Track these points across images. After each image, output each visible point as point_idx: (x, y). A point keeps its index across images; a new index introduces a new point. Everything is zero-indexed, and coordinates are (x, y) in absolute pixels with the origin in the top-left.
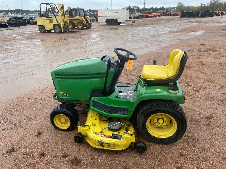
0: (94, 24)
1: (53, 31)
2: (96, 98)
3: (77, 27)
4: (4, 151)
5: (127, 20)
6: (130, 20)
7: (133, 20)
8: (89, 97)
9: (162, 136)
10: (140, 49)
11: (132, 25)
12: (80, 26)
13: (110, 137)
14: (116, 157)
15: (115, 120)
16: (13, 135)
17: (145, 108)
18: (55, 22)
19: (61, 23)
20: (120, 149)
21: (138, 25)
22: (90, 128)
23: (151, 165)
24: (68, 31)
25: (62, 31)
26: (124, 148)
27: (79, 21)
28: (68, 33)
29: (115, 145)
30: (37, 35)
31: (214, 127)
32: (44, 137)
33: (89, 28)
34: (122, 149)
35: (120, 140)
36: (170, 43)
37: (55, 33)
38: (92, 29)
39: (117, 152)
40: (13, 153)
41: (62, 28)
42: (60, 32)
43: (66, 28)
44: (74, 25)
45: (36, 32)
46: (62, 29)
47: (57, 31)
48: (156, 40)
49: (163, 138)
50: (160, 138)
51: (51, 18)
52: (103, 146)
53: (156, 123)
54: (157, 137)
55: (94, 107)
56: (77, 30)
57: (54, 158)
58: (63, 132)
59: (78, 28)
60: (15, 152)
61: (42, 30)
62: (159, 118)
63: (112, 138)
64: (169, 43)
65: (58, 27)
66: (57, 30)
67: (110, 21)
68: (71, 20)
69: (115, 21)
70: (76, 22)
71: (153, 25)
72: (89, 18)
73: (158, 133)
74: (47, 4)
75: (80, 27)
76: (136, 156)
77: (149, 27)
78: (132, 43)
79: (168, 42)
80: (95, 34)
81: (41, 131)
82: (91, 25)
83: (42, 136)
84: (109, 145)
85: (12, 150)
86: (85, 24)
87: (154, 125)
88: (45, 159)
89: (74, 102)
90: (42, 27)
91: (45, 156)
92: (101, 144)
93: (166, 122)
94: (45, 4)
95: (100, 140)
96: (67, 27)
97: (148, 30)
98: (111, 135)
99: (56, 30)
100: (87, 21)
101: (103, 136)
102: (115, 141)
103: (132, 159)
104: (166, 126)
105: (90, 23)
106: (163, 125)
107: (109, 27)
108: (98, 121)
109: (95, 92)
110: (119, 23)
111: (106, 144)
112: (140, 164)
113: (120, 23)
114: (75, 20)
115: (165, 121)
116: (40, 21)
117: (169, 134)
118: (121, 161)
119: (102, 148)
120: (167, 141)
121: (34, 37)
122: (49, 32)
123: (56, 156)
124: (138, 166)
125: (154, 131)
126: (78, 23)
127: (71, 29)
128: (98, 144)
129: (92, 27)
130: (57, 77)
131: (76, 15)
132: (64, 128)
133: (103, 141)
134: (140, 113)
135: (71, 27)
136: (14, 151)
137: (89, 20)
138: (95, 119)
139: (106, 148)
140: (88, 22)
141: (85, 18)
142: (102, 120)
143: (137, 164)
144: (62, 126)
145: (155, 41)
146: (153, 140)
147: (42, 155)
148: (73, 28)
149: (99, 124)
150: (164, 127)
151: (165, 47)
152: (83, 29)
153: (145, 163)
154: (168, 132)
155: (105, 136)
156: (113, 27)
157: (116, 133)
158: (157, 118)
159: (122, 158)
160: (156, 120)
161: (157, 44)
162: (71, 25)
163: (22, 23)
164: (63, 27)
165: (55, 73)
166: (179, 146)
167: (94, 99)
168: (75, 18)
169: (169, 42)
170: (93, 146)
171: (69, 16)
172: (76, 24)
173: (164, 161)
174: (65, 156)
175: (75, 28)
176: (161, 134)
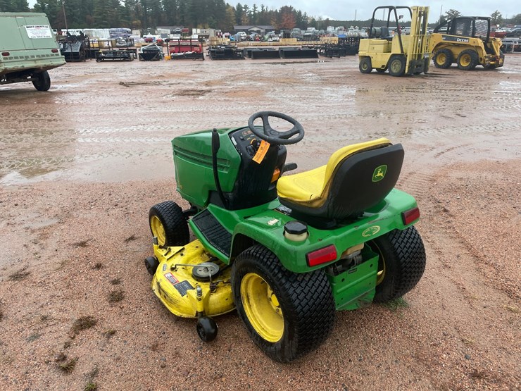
0: (510, 58)
1: (387, 71)
2: (213, 208)
3: (459, 64)
8: (205, 201)
12: (467, 61)
13: (176, 282)
18: (396, 50)
19: (410, 53)
20: (177, 314)
22: (166, 255)
24: (423, 73)
25: (406, 71)
26: (184, 315)
27: (467, 48)
29: (171, 301)
30: (355, 73)
34: (181, 314)
35: (182, 296)
37: (391, 74)
40: (79, 248)
41: (408, 64)
42: (401, 74)
43: (420, 66)
44: (451, 58)
45: (354, 70)
46: (407, 67)
47: (394, 71)
50: (262, 335)
51: (391, 39)
52: (160, 294)
53: (270, 299)
54: (258, 331)
56: (457, 72)
57: (104, 277)
59: (459, 68)
61: (366, 66)
63: (175, 286)
65: (399, 62)
66: (396, 68)
68: (449, 45)
70: (457, 52)
72: (498, 44)
73: (264, 323)
74: (391, 8)
75: (464, 64)
80: (504, 85)
81: (137, 236)
82: (500, 61)
83: (131, 243)
84: (166, 296)
86: (480, 56)
90: (366, 60)
91: (99, 270)
92: (159, 287)
94: (388, 9)
95: (159, 281)
96: (424, 63)
98: (180, 281)
99: (393, 68)
100: (490, 50)
101: (169, 275)
102: (174, 294)
105: (498, 54)
109: (212, 195)
111: (163, 292)
112: (181, 357)
114: (459, 45)
116: (367, 47)
119: (159, 296)
122: (381, 71)
123: (108, 276)
126: (461, 55)
129: (502, 66)
131: (465, 34)
133: (161, 284)
135: (440, 63)
136: (83, 246)
137: (499, 47)
138: (196, 247)
139: (162, 300)
140: (494, 53)
141: (486, 41)
147: (99, 266)
149: (195, 256)
152: (472, 68)
155: (171, 278)
162: (444, 59)
164: (411, 62)
167: (211, 207)
168: (459, 41)
170: (153, 288)
171: (443, 36)
172: (456, 57)
173: (223, 379)
174: (115, 282)
175: (453, 65)
176: (269, 328)
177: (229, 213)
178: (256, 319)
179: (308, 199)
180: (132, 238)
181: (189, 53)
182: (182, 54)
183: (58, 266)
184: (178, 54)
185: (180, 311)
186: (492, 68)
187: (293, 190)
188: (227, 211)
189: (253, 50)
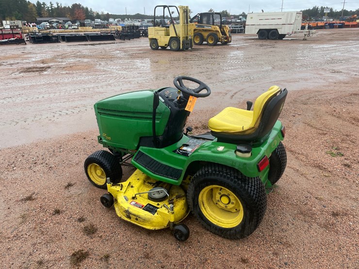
0: (234, 37)
1: (169, 48)
2: (145, 149)
3: (208, 42)
4: (21, 197)
5: (295, 30)
6: (302, 31)
7: (308, 31)
8: (136, 146)
9: (223, 223)
10: (290, 82)
11: (305, 40)
12: (212, 40)
13: (142, 207)
14: (144, 239)
15: (165, 186)
16: (41, 180)
18: (173, 34)
19: (181, 35)
20: (152, 228)
21: (315, 41)
22: (121, 190)
23: (185, 262)
24: (190, 48)
25: (181, 48)
26: (157, 228)
27: (211, 32)
28: (190, 50)
29: (145, 220)
30: (147, 50)
32: (73, 190)
33: (226, 43)
34: (155, 228)
35: (154, 214)
36: (356, 75)
37: (171, 50)
38: (230, 45)
39: (149, 232)
40: (28, 202)
41: (181, 43)
42: (178, 50)
43: (188, 44)
44: (203, 39)
45: (146, 48)
46: (181, 45)
47: (174, 48)
48: (331, 68)
49: (223, 227)
50: (220, 226)
51: (168, 27)
52: (130, 218)
53: (218, 201)
54: (215, 224)
55: (136, 161)
56: (209, 47)
57: (68, 219)
59: (208, 44)
60: (30, 202)
61: (154, 45)
62: (222, 194)
63: (143, 209)
64: (353, 76)
65: (176, 42)
66: (174, 46)
67: (266, 32)
68: (200, 30)
69: (273, 32)
70: (205, 35)
71: (344, 42)
72: (227, 28)
73: (218, 218)
74: (165, 7)
75: (211, 42)
76: (172, 244)
77: (334, 44)
78: (283, 72)
79: (352, 73)
80: (234, 53)
81: (72, 183)
82: (230, 39)
83: (71, 188)
84: (137, 218)
85: (29, 198)
86: (219, 37)
87: (217, 205)
88: (58, 218)
89: (121, 150)
90: (154, 41)
91: (59, 215)
92: (128, 214)
93: (233, 203)
94: (163, 7)
95: (127, 209)
96: (189, 42)
97: (328, 50)
98: (145, 205)
99: (172, 45)
100: (223, 33)
101: (133, 203)
102: (146, 215)
104: (235, 210)
105: (228, 35)
106: (228, 208)
107: (260, 42)
108: (141, 181)
110: (282, 37)
111: (133, 216)
112: (170, 257)
113: (284, 36)
114: (206, 31)
115: (232, 201)
116: (153, 32)
118: (146, 245)
119: (129, 220)
120: (228, 233)
121: (140, 55)
122: (164, 48)
123: (71, 217)
124: (166, 259)
125: (212, 213)
126: (208, 36)
127: (196, 44)
128: (125, 214)
129: (230, 42)
130: (99, 111)
131: (208, 23)
132: (96, 182)
133: (130, 210)
135: (197, 42)
136: (30, 200)
137: (228, 31)
138: (138, 179)
139: (133, 222)
140: (225, 35)
141: (221, 27)
142: (148, 183)
143: (166, 256)
145: (329, 70)
146: (209, 228)
147: (57, 212)
148: (201, 44)
149: (140, 186)
150: (233, 211)
151: (340, 82)
152: (215, 44)
153: (179, 257)
154: (233, 220)
155: (136, 205)
156: (267, 42)
157: (154, 204)
158: (220, 194)
159: (152, 241)
160: (218, 196)
161: (330, 75)
162: (198, 39)
163: (133, 35)
164: (183, 42)
165: (98, 106)
166: (250, 247)
167: (142, 149)
168: (206, 28)
169: (355, 73)
170: (119, 216)
171: (196, 25)
172: (205, 37)
173: (209, 261)
174: (81, 220)
175: (204, 43)
176: (223, 220)
177: (160, 151)
178: (211, 217)
179: (241, 130)
180: (69, 185)
181: (12, 39)
182: (7, 40)
183: (20, 220)
184: (3, 41)
185: (153, 226)
186: (225, 44)
188: (159, 149)
189: (66, 36)
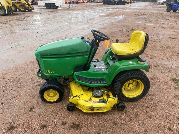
0: (35, 7)
2: (78, 73)
4: (4, 130)
5: (63, 5)
6: (66, 4)
7: (69, 4)
9: (132, 96)
10: (83, 30)
11: (68, 9)
12: (23, 8)
13: (98, 102)
14: (105, 117)
15: (95, 89)
16: (6, 113)
17: (122, 77)
19: (5, 5)
20: (107, 111)
21: (73, 10)
22: (80, 98)
23: (131, 118)
24: (12, 14)
25: (7, 13)
27: (21, 4)
28: (12, 15)
29: (103, 108)
31: (159, 85)
32: (37, 111)
33: (31, 10)
34: (108, 110)
35: (107, 103)
36: (104, 25)
38: (33, 11)
40: (14, 130)
41: (6, 10)
42: (5, 15)
43: (10, 11)
44: (16, 8)
46: (6, 12)
47: (1, 13)
48: (93, 22)
49: (133, 97)
50: (131, 97)
52: (93, 110)
53: (127, 87)
54: (129, 97)
56: (20, 13)
57: (55, 127)
58: (53, 104)
59: (20, 11)
60: (16, 129)
62: (129, 83)
63: (100, 103)
64: (103, 25)
65: (2, 10)
67: (49, 4)
68: (14, 3)
69: (53, 5)
70: (18, 5)
71: (85, 10)
73: (129, 94)
75: (23, 10)
77: (82, 11)
78: (75, 25)
79: (102, 24)
81: (32, 106)
82: (33, 8)
83: (35, 110)
84: (98, 108)
85: (12, 128)
86: (27, 7)
88: (48, 129)
89: (56, 78)
91: (47, 127)
92: (92, 109)
93: (134, 86)
95: (91, 106)
96: (11, 10)
97: (83, 14)
98: (99, 101)
100: (29, 5)
101: (92, 102)
102: (103, 105)
103: (117, 116)
104: (134, 89)
105: (31, 6)
106: (132, 88)
107: (49, 10)
108: (82, 91)
109: (77, 68)
110: (57, 7)
111: (96, 109)
114: (17, 3)
117: (137, 94)
118: (109, 119)
119: (93, 112)
120: (136, 99)
123: (56, 125)
124: (123, 121)
125: (126, 93)
126: (20, 6)
127: (14, 11)
128: (89, 109)
130: (42, 57)
132: (52, 101)
133: (94, 106)
134: (118, 81)
136: (14, 128)
137: (30, 3)
138: (80, 90)
139: (96, 112)
141: (26, 1)
142: (85, 90)
143: (121, 119)
144: (50, 100)
145: (93, 23)
146: (126, 100)
147: (44, 127)
148: (16, 11)
151: (102, 28)
152: (25, 11)
153: (127, 117)
154: (137, 92)
155: (94, 102)
156: (52, 10)
157: (101, 98)
159: (110, 117)
160: (127, 85)
161: (95, 25)
162: (14, 8)
164: (7, 10)
165: (40, 54)
168: (17, 1)
170: (85, 112)
172: (18, 7)
174: (64, 124)
175: (18, 10)
176: (131, 94)
179: (135, 52)
187: (128, 52)
